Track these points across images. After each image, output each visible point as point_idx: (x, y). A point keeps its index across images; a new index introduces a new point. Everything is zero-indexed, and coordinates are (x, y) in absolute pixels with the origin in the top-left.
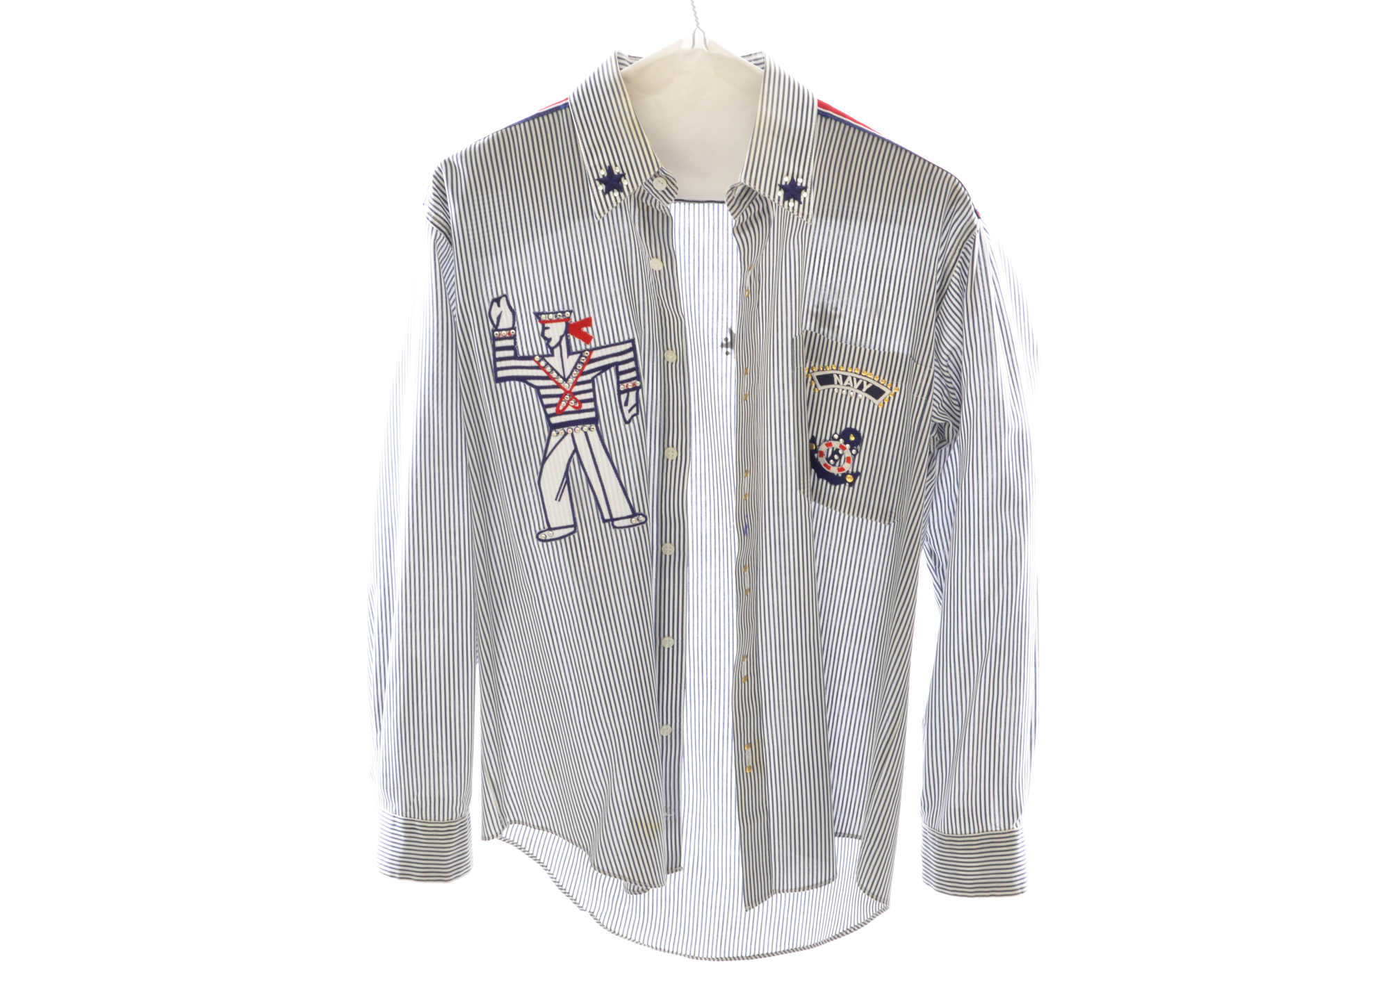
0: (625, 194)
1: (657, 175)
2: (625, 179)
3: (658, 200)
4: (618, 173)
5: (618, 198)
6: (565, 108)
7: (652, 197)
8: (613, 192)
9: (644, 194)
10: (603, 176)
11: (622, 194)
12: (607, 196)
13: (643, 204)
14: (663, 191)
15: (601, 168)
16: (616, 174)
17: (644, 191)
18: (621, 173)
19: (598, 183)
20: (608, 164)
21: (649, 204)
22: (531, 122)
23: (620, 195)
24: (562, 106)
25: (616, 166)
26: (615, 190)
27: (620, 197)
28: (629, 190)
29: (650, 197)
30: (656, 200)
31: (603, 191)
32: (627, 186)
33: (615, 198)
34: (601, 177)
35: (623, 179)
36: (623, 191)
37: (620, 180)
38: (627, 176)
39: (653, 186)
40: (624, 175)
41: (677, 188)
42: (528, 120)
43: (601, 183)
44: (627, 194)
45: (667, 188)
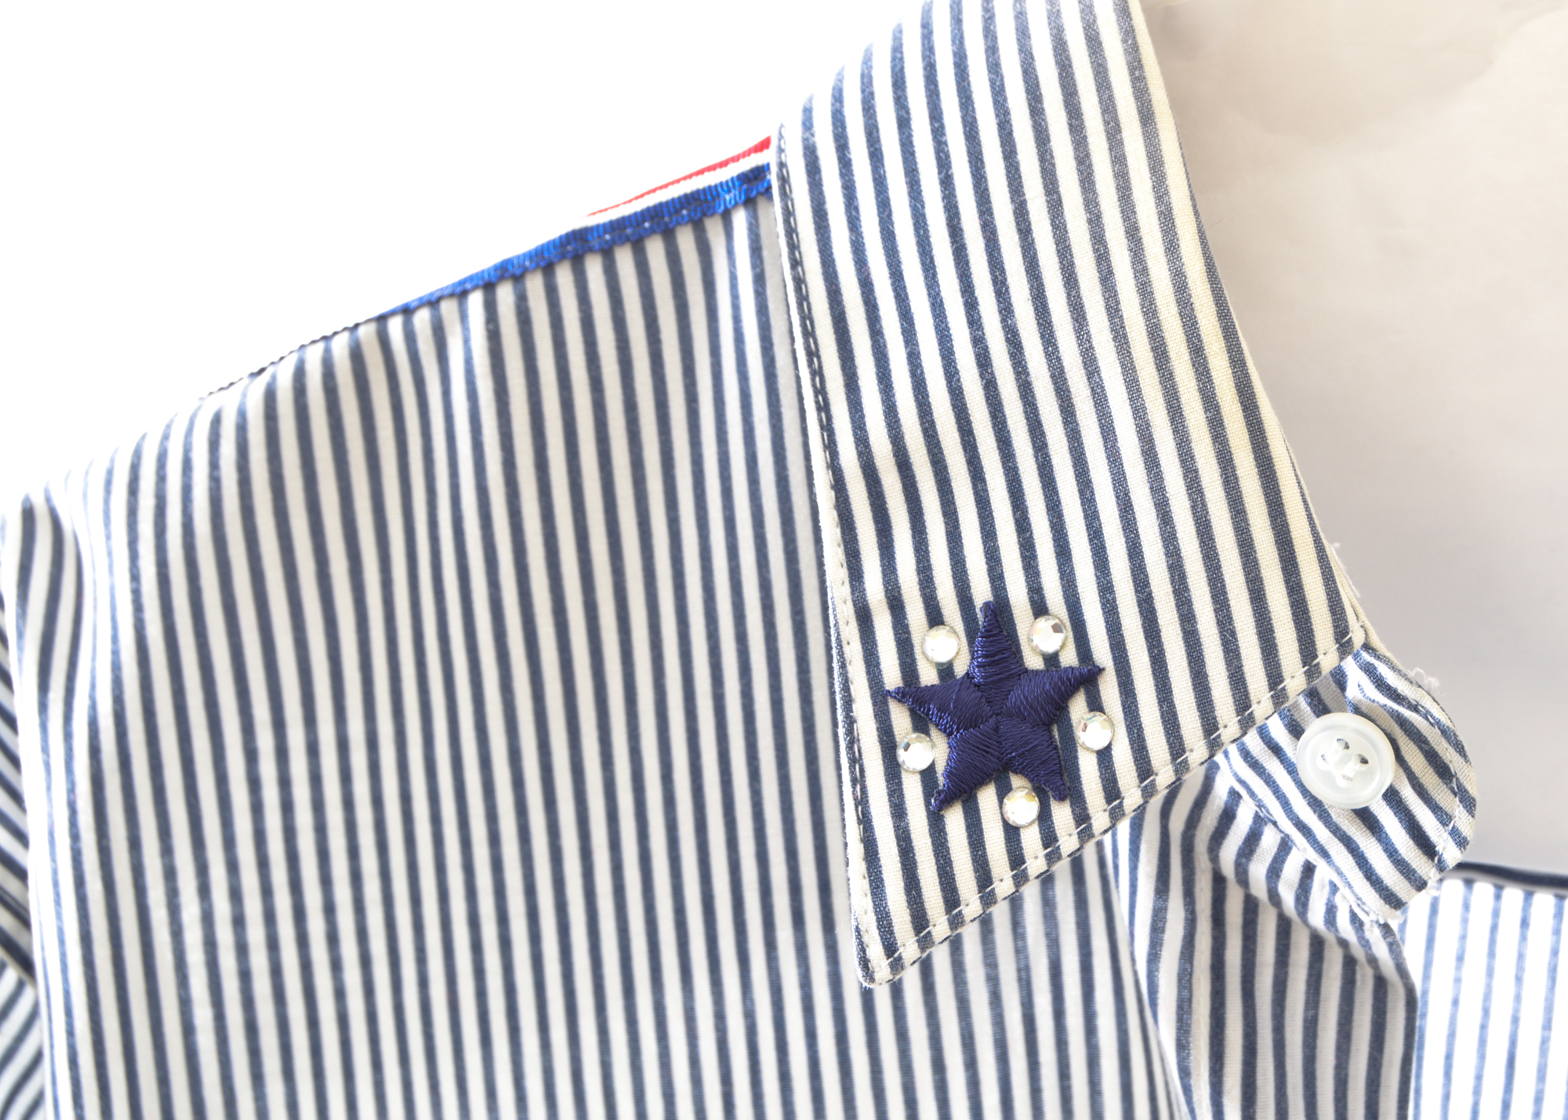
0: (1082, 818)
1: (1328, 691)
2: (1095, 705)
3: (1324, 872)
4: (1052, 659)
5: (1031, 840)
6: (750, 203)
7: (1285, 846)
8: (1003, 792)
9: (1228, 817)
10: (945, 670)
11: (1062, 814)
12: (955, 820)
13: (1219, 880)
14: (1365, 816)
15: (935, 618)
16: (1033, 662)
17: (1235, 796)
18: (1069, 658)
19: (900, 718)
20: (981, 592)
21: (1259, 888)
22: (535, 285)
23: (1044, 818)
24: (726, 186)
25: (1040, 608)
26: (1017, 781)
27: (1049, 838)
28: (1112, 792)
29: (1269, 841)
30: (1308, 870)
31: (928, 775)
32: (1104, 756)
33: (1012, 833)
34: (928, 677)
35: (1078, 707)
36: (1072, 793)
37: (1058, 712)
38: (1109, 688)
39: (1291, 769)
40: (1087, 678)
41: (1469, 803)
42: (511, 272)
43: (920, 725)
44: (1100, 819)
45: (1392, 797)
